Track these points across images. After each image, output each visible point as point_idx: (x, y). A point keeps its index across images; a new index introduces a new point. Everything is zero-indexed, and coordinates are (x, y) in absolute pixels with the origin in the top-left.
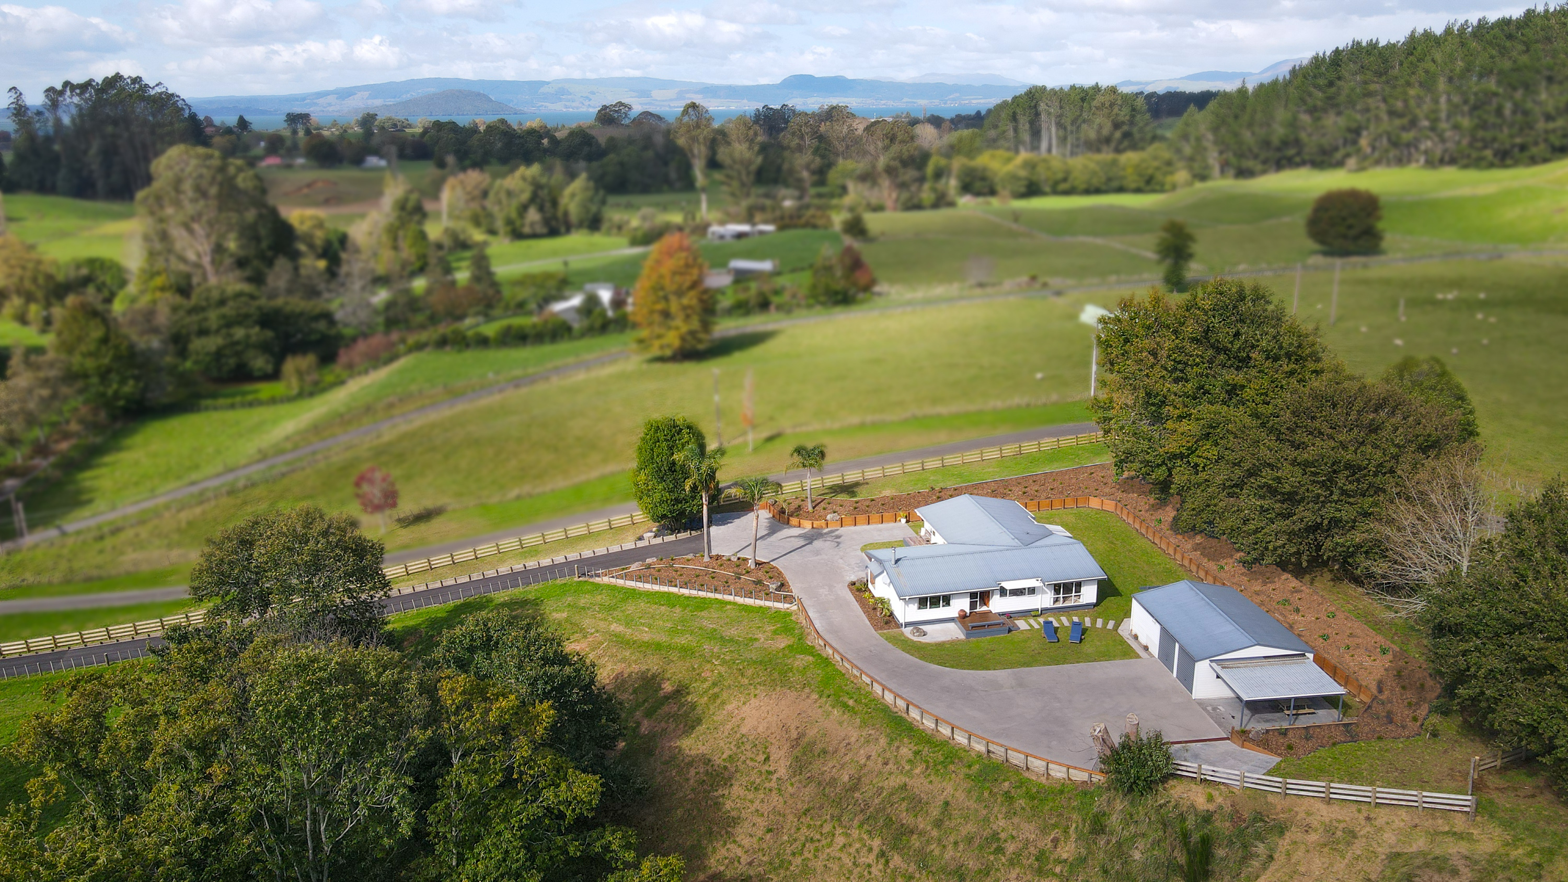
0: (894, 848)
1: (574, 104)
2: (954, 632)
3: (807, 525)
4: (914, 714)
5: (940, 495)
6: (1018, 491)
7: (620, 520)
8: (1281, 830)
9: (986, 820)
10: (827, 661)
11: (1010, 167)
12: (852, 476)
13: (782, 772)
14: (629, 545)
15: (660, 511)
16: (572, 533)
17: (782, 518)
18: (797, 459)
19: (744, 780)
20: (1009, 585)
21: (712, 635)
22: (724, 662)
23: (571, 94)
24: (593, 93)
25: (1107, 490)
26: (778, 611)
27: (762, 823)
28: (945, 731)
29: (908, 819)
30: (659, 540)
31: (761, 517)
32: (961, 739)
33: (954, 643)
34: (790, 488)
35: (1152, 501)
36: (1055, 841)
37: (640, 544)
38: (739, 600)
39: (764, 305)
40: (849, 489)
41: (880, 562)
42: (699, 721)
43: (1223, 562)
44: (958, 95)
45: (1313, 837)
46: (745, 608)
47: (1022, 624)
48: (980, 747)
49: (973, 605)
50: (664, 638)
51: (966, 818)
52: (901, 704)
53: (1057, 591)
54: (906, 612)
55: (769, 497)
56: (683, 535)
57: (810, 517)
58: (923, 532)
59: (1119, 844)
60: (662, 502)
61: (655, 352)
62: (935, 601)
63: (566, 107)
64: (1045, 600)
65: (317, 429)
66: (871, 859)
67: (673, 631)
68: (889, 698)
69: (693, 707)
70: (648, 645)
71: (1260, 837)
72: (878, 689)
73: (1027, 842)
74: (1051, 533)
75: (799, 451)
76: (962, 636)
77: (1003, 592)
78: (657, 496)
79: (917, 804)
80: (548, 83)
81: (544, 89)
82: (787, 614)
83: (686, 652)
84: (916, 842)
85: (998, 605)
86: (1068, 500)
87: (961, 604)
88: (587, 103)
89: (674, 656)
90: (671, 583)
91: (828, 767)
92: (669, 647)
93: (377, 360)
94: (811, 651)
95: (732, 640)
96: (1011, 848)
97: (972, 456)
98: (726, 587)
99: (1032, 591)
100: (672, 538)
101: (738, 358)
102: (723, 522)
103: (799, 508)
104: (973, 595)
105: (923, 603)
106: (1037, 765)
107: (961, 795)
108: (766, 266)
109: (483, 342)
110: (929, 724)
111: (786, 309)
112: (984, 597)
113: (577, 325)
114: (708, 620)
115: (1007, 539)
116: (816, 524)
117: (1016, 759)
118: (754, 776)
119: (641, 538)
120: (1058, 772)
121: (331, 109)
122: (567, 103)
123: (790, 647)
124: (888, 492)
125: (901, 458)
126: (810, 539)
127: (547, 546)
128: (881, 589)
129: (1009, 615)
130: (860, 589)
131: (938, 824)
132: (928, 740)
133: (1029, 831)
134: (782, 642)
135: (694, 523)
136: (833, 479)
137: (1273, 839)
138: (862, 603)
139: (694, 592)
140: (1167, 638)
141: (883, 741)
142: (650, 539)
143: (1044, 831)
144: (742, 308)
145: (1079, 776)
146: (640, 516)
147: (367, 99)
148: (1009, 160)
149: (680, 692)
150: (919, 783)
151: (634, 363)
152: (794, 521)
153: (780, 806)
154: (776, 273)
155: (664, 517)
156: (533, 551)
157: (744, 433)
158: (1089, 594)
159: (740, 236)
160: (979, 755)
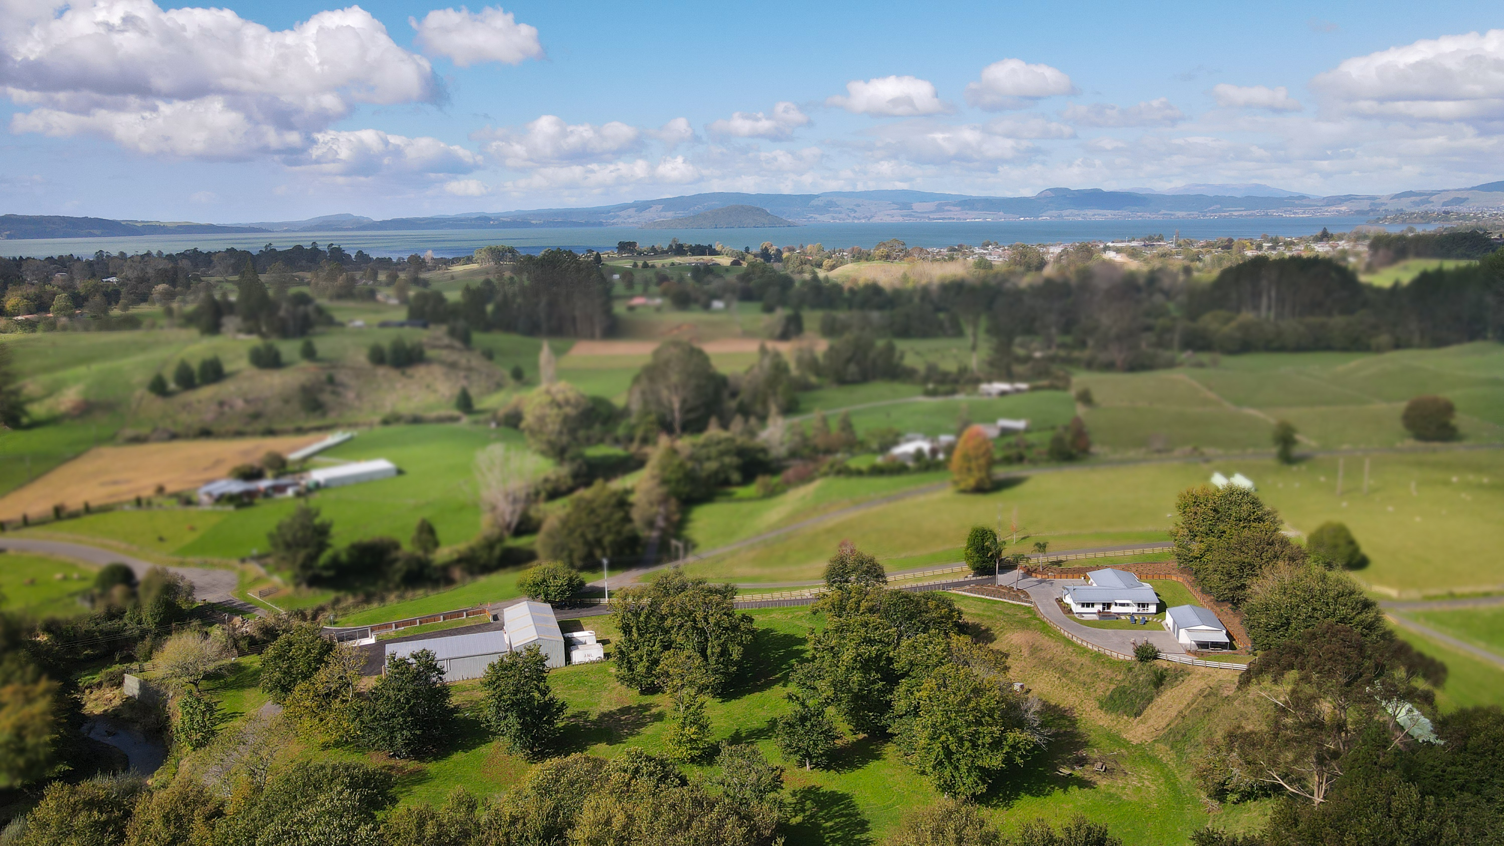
0: (1063, 676)
1: (840, 216)
2: (1095, 617)
3: (1039, 577)
4: (1075, 639)
5: (1098, 568)
6: (1134, 569)
7: (957, 569)
8: (1189, 674)
9: (1095, 669)
10: (1044, 623)
11: (1227, 329)
12: (1062, 558)
13: (1026, 655)
14: (962, 579)
15: (977, 565)
16: (945, 572)
17: (1028, 573)
18: (1036, 548)
19: (1013, 657)
20: (1118, 602)
21: (1000, 612)
22: (1005, 621)
23: (838, 206)
24: (858, 206)
25: (1174, 572)
26: (1026, 606)
27: (1018, 669)
28: (1085, 644)
29: (1069, 669)
30: (974, 578)
31: (1017, 573)
32: (1090, 647)
33: (1094, 621)
34: (1033, 561)
35: (1193, 578)
36: (1116, 675)
37: (966, 579)
38: (1011, 602)
39: (1020, 459)
40: (1059, 563)
41: (1068, 589)
42: (996, 639)
43: (1223, 608)
44: (1219, 206)
45: (1198, 676)
46: (1013, 604)
47: (1123, 617)
48: (1096, 649)
49: (1104, 609)
50: (981, 612)
51: (1088, 668)
52: (1070, 636)
53: (1139, 606)
54: (1077, 608)
55: (1023, 563)
56: (984, 577)
57: (1040, 573)
58: (1090, 582)
59: (1136, 676)
60: (977, 562)
61: (962, 486)
62: (1088, 605)
63: (833, 218)
64: (1133, 609)
65: (793, 517)
66: (1056, 679)
67: (984, 610)
68: (1066, 634)
69: (993, 634)
70: (975, 614)
71: (1181, 676)
72: (1062, 631)
73: (1107, 675)
74: (1143, 586)
75: (1037, 544)
76: (1098, 619)
77: (1116, 604)
78: (975, 560)
79: (1072, 664)
80: (818, 196)
81: (815, 202)
82: (1030, 607)
83: (989, 617)
84: (1071, 675)
85: (1114, 609)
86: (1155, 576)
87: (1100, 607)
88: (852, 215)
89: (985, 618)
90: (983, 594)
91: (1043, 654)
92: (983, 615)
93: (805, 479)
94: (1039, 619)
95: (1008, 614)
96: (1102, 677)
97: (1119, 553)
98: (1004, 595)
99: (1128, 605)
100: (980, 578)
101: (1007, 493)
102: (1002, 573)
103: (1036, 570)
104: (1104, 604)
105: (1083, 605)
106: (1114, 654)
107: (1087, 662)
108: (1020, 424)
109: (859, 473)
110: (1079, 642)
111: (1034, 462)
112: (1109, 605)
113: (911, 464)
114: (998, 607)
115: (1122, 586)
116: (1044, 577)
117: (1108, 653)
118: (1016, 656)
119: (967, 577)
120: (1121, 657)
121: (630, 220)
122: (834, 215)
123: (1030, 618)
124: (1077, 566)
125: (1086, 552)
126: (1040, 582)
127: (924, 578)
128: (1068, 600)
129: (1119, 614)
130: (1060, 601)
131: (1079, 670)
132: (1078, 646)
133: (1109, 672)
134: (1027, 616)
135: (992, 572)
136: (1053, 559)
137: (1186, 676)
138: (1060, 606)
139: (991, 598)
140: (1175, 622)
141: (1062, 646)
142: (970, 577)
143: (1113, 672)
144: (1008, 461)
145: (1128, 658)
146: (966, 568)
147: (661, 211)
148: (1228, 321)
149: (988, 629)
150: (1074, 658)
151: (948, 492)
152: (1034, 575)
153: (1025, 665)
154: (1027, 430)
155: (978, 568)
156: (920, 579)
157: (1012, 535)
158: (1153, 609)
159: (1003, 393)
160: (1096, 652)
